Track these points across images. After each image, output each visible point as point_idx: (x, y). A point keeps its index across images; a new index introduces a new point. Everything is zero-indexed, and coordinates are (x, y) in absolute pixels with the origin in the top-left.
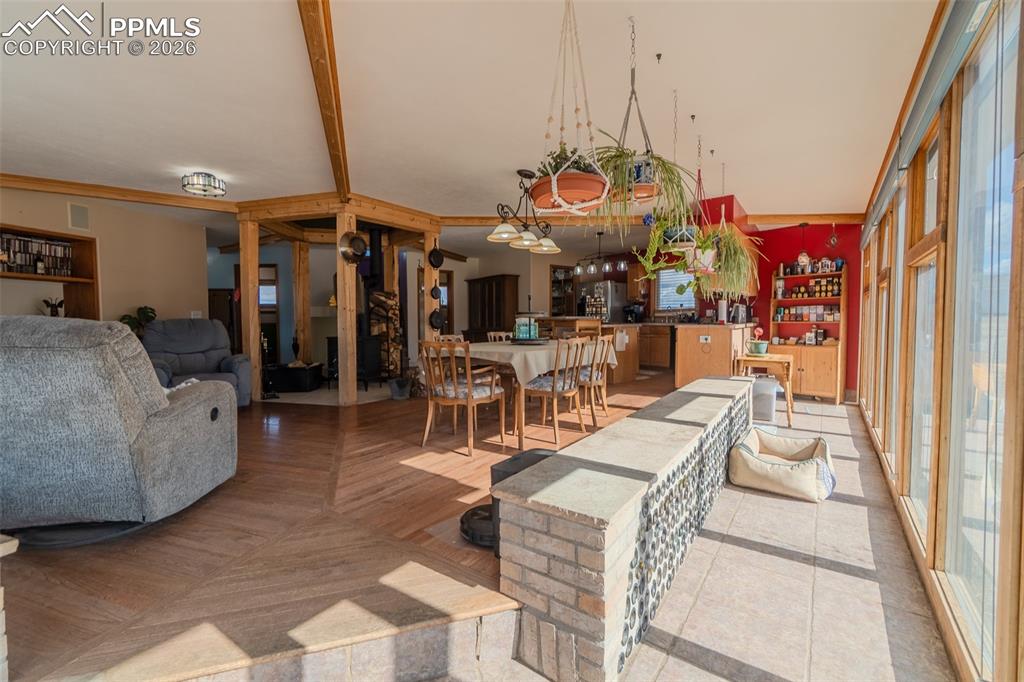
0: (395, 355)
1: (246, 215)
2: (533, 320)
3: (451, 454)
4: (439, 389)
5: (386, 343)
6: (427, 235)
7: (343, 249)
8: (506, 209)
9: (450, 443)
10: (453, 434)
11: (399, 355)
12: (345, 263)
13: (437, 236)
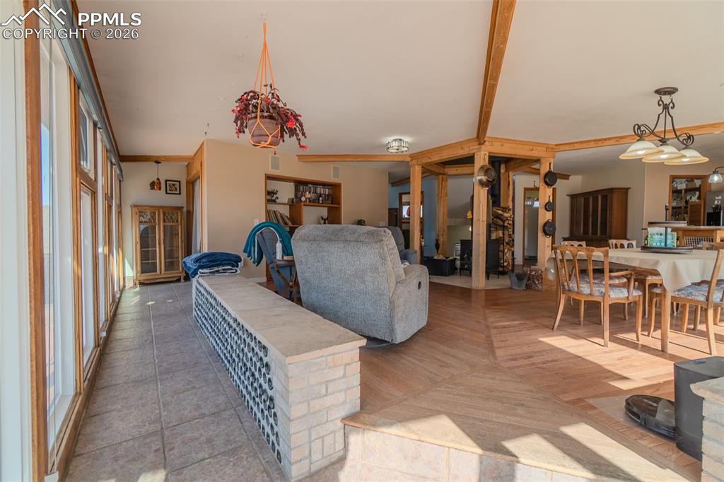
0: (508, 255)
1: (415, 162)
2: (669, 230)
3: (583, 342)
4: (573, 285)
5: (502, 246)
6: (542, 160)
7: (479, 178)
8: (643, 128)
9: (581, 331)
10: (580, 324)
11: (511, 254)
12: (480, 188)
13: (552, 160)
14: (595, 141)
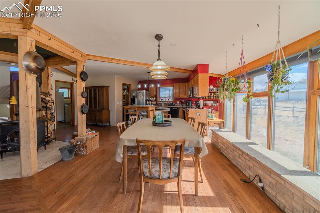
5: (46, 123)
6: (78, 62)
7: (25, 63)
12: (27, 74)
13: (84, 64)
14: (108, 58)
